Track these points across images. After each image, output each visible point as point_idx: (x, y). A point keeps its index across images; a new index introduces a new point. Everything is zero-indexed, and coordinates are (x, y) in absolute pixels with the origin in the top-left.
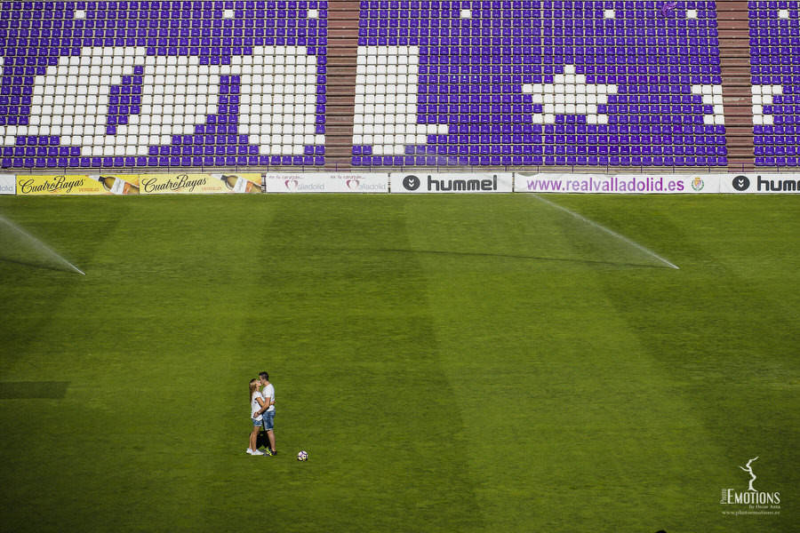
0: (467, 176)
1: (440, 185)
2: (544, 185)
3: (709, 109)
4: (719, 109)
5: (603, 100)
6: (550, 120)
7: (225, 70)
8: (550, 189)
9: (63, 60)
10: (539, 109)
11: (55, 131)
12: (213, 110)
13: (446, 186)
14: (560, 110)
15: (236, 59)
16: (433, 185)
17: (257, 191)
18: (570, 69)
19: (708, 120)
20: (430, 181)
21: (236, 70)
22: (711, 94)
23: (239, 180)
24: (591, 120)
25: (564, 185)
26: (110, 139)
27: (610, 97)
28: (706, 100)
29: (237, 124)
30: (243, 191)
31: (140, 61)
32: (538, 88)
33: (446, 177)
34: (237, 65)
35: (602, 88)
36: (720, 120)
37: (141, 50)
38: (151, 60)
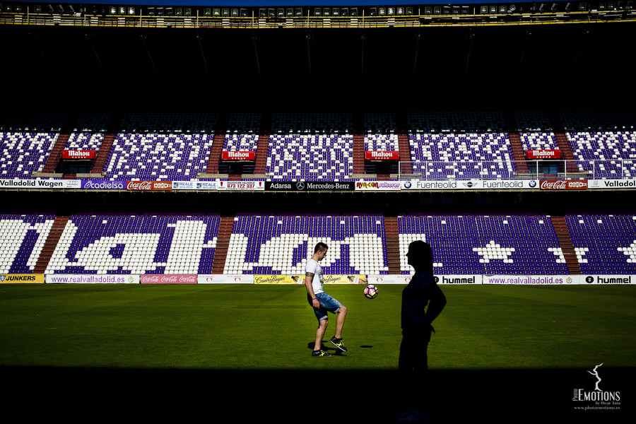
0: (461, 277)
1: (448, 280)
2: (497, 281)
3: (558, 257)
4: (562, 257)
5: (510, 254)
6: (487, 261)
7: (343, 242)
8: (500, 283)
9: (273, 239)
10: (482, 257)
11: (270, 265)
12: (339, 257)
13: (451, 281)
14: (491, 257)
15: (347, 239)
16: (445, 281)
17: (364, 283)
18: (492, 242)
19: (558, 261)
20: (444, 279)
21: (347, 243)
22: (557, 251)
23: (355, 278)
24: (506, 261)
25: (506, 281)
26: (294, 268)
27: (512, 252)
28: (555, 254)
29: (349, 263)
30: (357, 283)
31: (306, 239)
32: (479, 249)
33: (452, 277)
34: (347, 241)
35: (508, 249)
36: (564, 261)
37: (306, 235)
38: (310, 239)
